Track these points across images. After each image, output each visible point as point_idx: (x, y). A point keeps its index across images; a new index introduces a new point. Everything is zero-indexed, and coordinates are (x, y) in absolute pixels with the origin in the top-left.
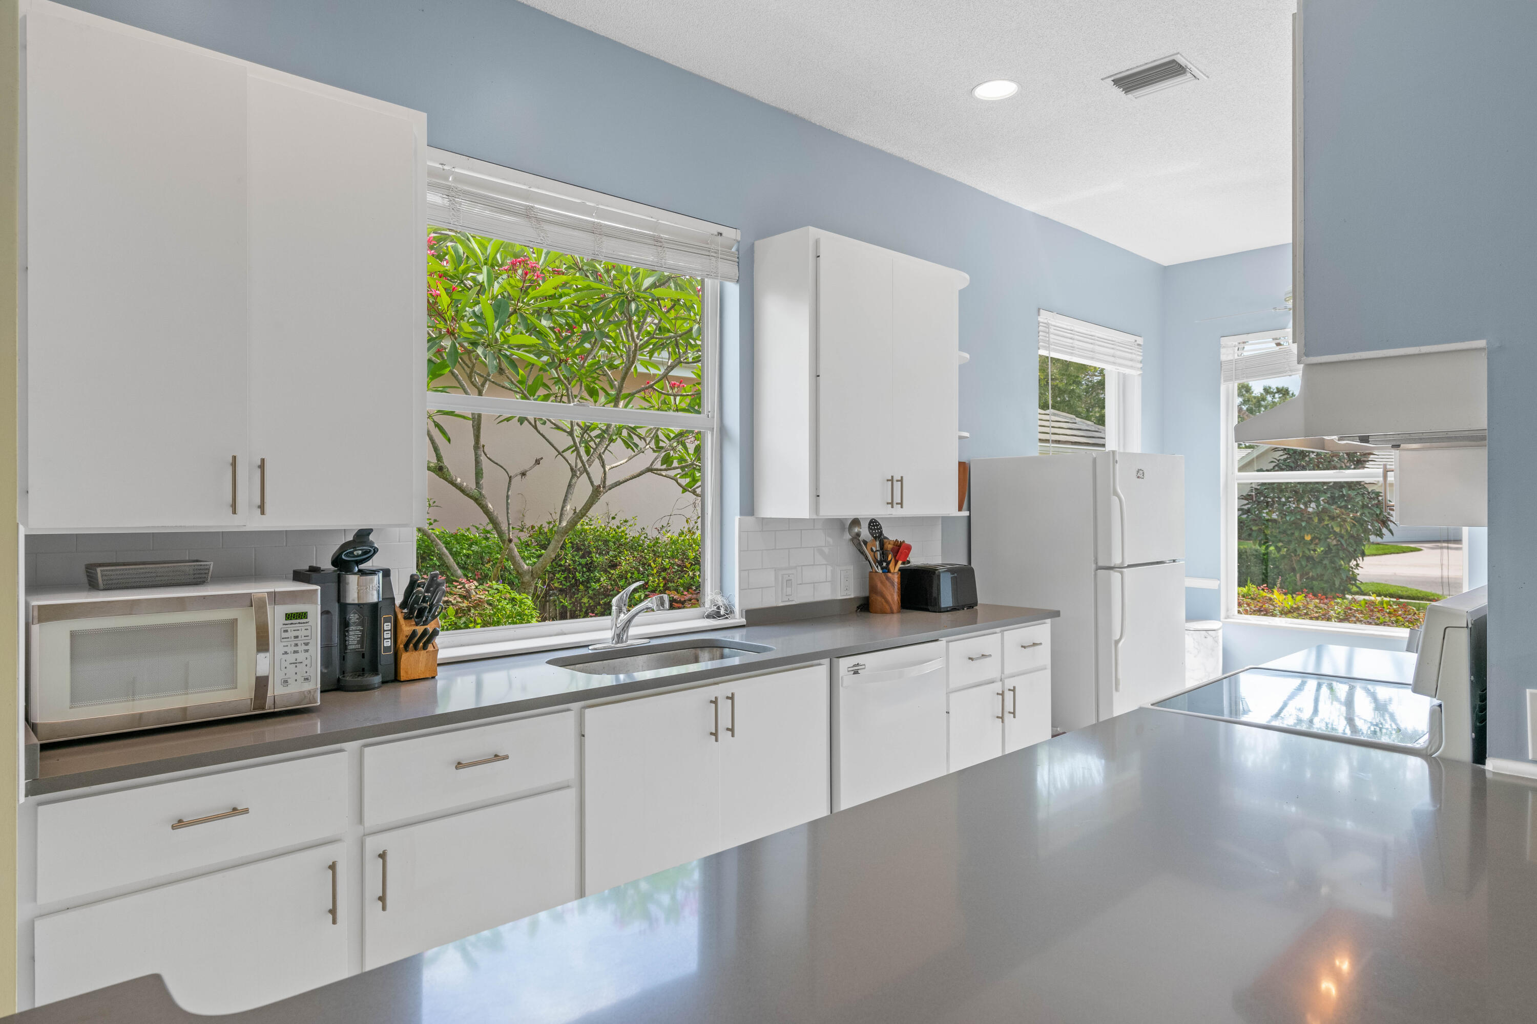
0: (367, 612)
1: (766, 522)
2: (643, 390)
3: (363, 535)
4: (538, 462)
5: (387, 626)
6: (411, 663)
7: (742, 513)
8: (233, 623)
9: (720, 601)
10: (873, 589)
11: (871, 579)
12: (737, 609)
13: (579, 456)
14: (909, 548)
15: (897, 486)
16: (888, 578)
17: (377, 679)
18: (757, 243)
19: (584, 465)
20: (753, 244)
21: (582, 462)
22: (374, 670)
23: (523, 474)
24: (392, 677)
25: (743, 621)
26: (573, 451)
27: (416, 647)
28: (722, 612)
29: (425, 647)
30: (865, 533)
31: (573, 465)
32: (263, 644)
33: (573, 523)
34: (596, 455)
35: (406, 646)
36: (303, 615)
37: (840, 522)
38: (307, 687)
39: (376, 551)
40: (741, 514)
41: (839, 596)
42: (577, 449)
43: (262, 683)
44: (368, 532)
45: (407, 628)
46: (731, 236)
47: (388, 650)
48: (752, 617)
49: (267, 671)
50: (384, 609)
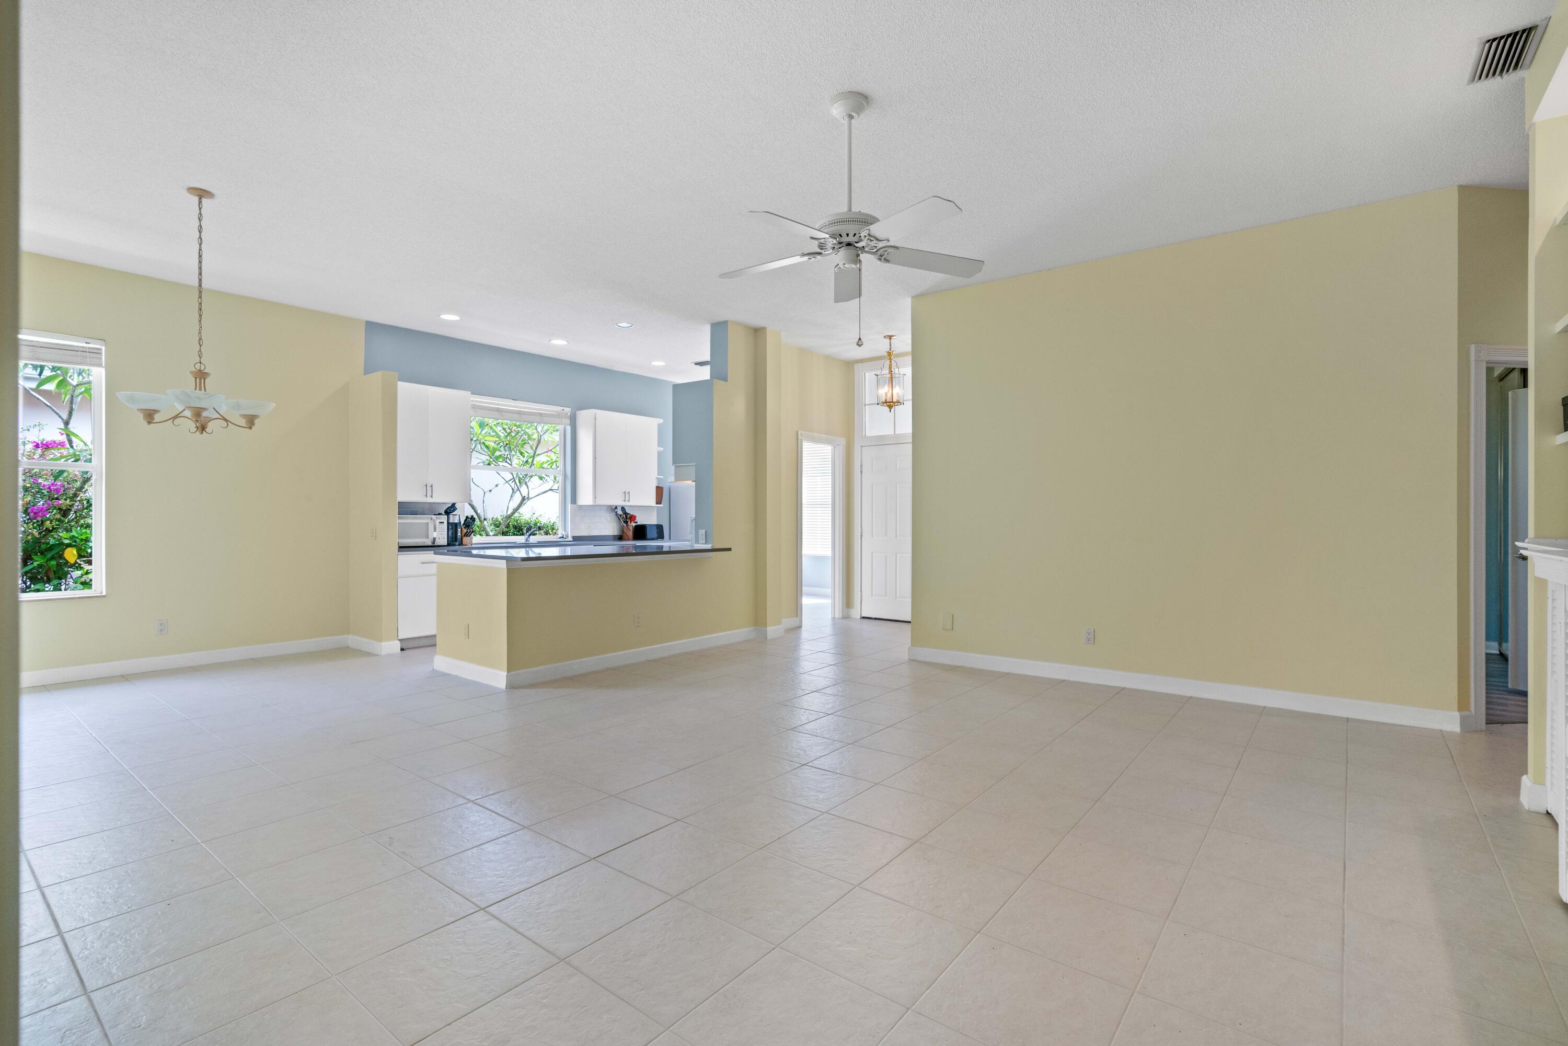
0: (456, 525)
1: (581, 507)
2: (547, 452)
3: (453, 505)
4: (497, 486)
5: (459, 530)
6: (465, 540)
7: (572, 503)
8: (428, 523)
9: (564, 533)
10: (623, 531)
11: (623, 528)
12: (570, 536)
13: (516, 483)
14: (635, 517)
15: (627, 495)
16: (628, 528)
17: (459, 542)
18: (578, 412)
19: (518, 487)
20: (576, 412)
21: (517, 486)
22: (459, 540)
24: (463, 543)
25: (572, 540)
26: (512, 482)
27: (467, 536)
28: (564, 536)
29: (469, 536)
30: (620, 512)
31: (513, 487)
32: (435, 529)
33: (513, 513)
34: (524, 483)
35: (464, 536)
36: (443, 523)
37: (611, 506)
38: (444, 541)
39: (457, 509)
41: (610, 534)
42: (515, 481)
43: (434, 539)
44: (455, 504)
45: (465, 531)
46: (568, 410)
47: (459, 536)
48: (576, 539)
49: (435, 536)
50: (458, 525)
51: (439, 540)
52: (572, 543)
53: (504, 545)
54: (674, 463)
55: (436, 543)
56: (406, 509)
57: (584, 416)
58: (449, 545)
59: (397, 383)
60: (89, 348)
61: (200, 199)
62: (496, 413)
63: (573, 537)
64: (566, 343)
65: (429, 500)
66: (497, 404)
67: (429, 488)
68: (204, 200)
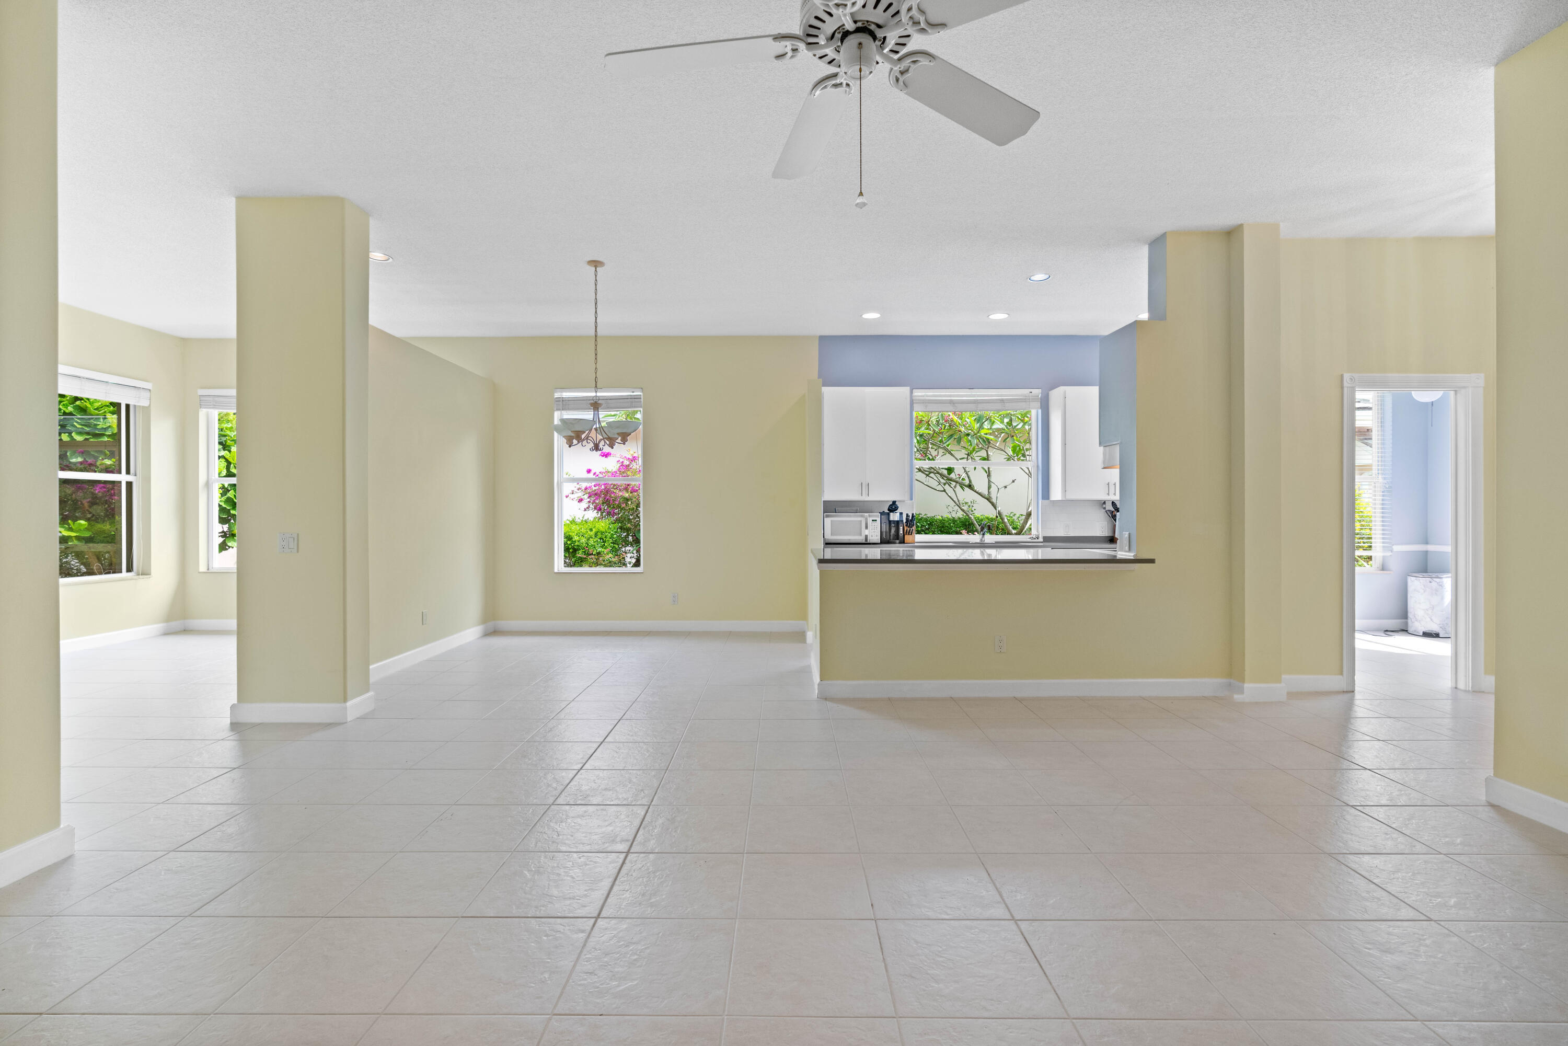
0: (896, 523)
1: (1053, 503)
3: (894, 502)
4: (1013, 481)
5: (901, 528)
6: (907, 538)
8: (861, 521)
9: (1036, 533)
12: (1040, 536)
17: (898, 541)
18: (1050, 392)
20: (1048, 393)
22: (898, 539)
23: (1005, 487)
24: (902, 541)
25: (1043, 541)
27: (909, 534)
28: (1036, 536)
29: (911, 534)
32: (867, 528)
35: (906, 534)
36: (876, 520)
37: (1099, 501)
38: (876, 538)
39: (898, 507)
40: (1042, 499)
43: (866, 536)
44: (896, 501)
45: (907, 529)
46: (1037, 392)
47: (901, 534)
48: (1047, 539)
49: (866, 534)
50: (900, 523)
51: (872, 538)
52: (1042, 544)
53: (951, 544)
54: (1100, 444)
55: (868, 541)
56: (831, 508)
57: (1056, 395)
58: (884, 541)
59: (821, 389)
60: (634, 395)
61: (596, 268)
62: (949, 405)
63: (1044, 537)
64: (1006, 316)
65: (865, 498)
66: (950, 396)
67: (865, 487)
68: (597, 268)
